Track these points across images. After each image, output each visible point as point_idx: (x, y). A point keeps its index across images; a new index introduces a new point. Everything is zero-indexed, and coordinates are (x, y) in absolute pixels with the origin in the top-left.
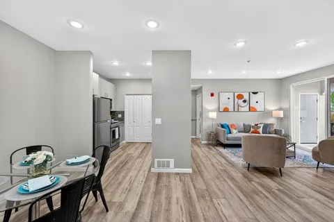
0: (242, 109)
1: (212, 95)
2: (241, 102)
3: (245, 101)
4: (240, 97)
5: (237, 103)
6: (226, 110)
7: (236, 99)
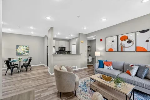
0: (126, 50)
1: (101, 40)
2: (125, 43)
3: (129, 42)
4: (124, 38)
5: (121, 44)
6: (111, 50)
7: (120, 41)
